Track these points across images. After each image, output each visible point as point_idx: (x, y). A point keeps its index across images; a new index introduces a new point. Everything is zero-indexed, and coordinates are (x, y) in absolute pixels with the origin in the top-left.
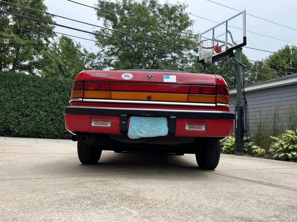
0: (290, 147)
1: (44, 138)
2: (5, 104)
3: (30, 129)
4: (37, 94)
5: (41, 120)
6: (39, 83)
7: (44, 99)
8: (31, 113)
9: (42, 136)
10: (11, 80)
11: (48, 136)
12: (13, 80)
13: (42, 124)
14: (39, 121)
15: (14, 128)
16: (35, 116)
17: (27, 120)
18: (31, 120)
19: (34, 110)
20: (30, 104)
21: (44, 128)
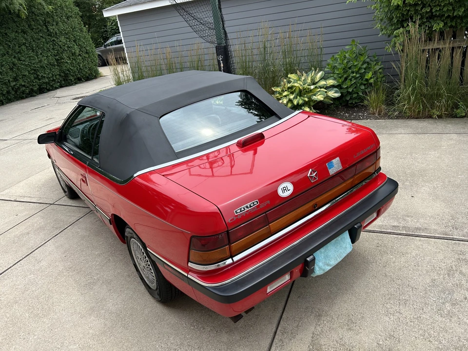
0: (301, 102)
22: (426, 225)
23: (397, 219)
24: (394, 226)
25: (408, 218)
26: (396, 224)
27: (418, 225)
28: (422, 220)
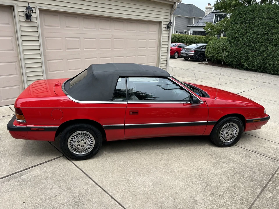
1: (270, 74)
2: (239, 40)
3: (257, 64)
4: (269, 26)
5: (268, 55)
6: (275, 13)
7: (275, 31)
8: (260, 47)
9: (268, 71)
10: (248, 15)
11: (274, 72)
12: (249, 15)
13: (268, 59)
14: (266, 56)
15: (244, 62)
16: (263, 51)
17: (255, 55)
18: (259, 55)
19: (262, 44)
20: (260, 38)
21: (270, 64)
22: (4, 185)
23: (23, 180)
24: (23, 175)
25: (17, 184)
26: (23, 177)
27: (9, 183)
28: (8, 187)
